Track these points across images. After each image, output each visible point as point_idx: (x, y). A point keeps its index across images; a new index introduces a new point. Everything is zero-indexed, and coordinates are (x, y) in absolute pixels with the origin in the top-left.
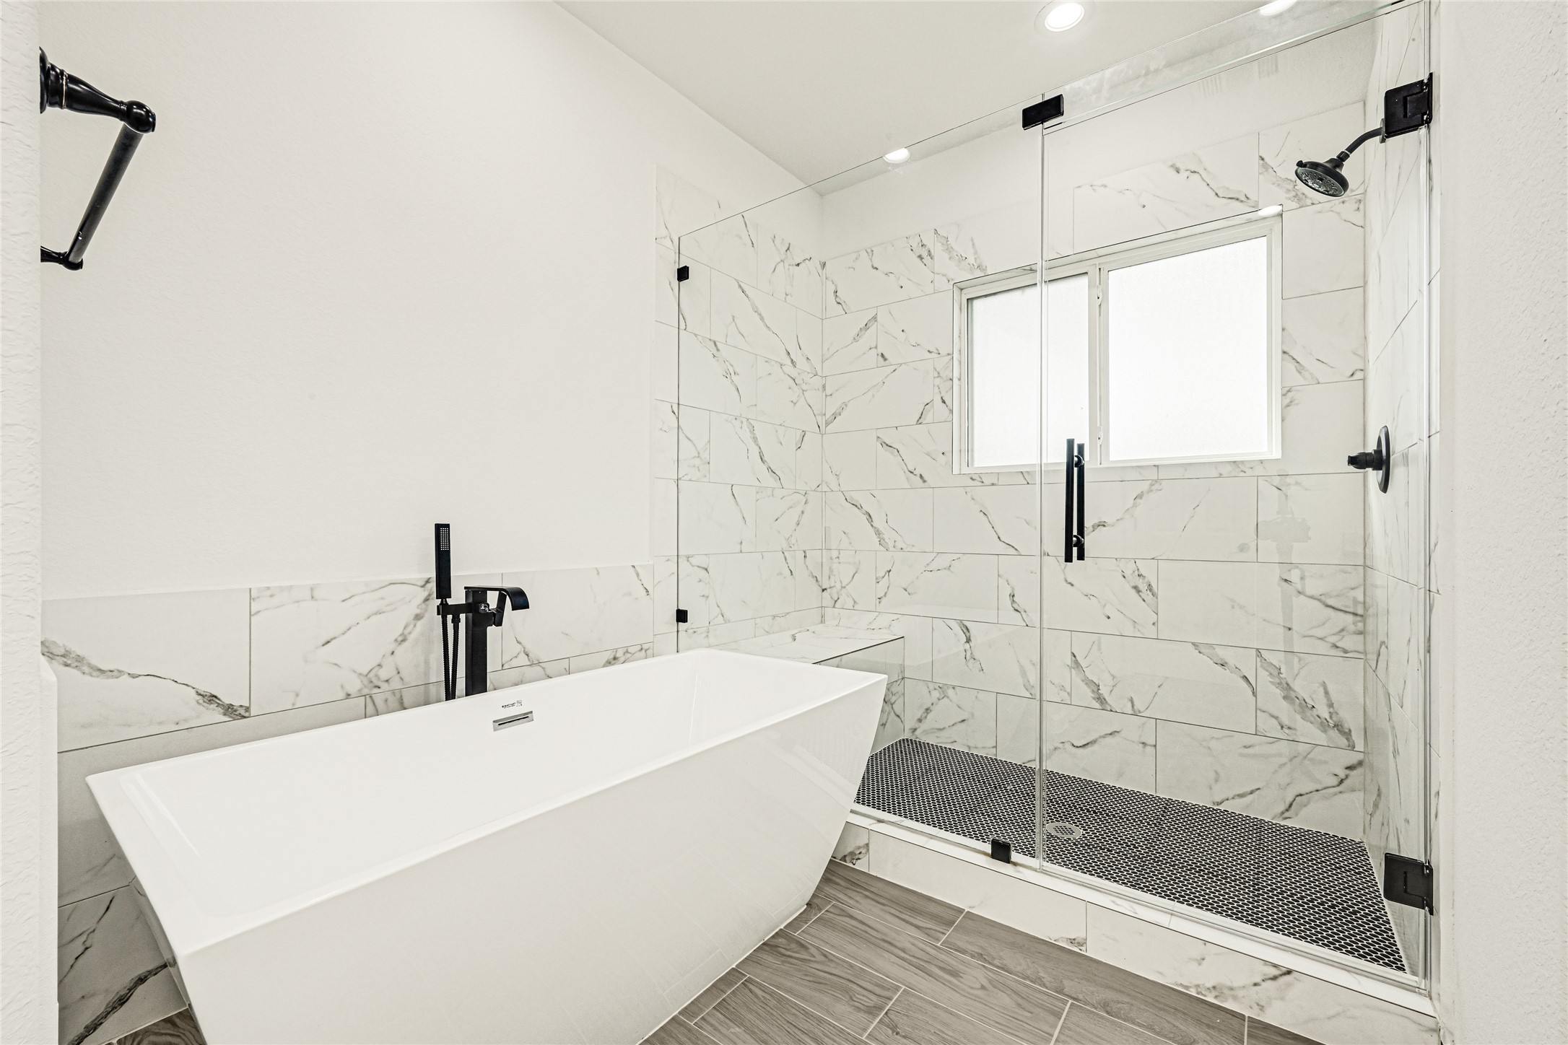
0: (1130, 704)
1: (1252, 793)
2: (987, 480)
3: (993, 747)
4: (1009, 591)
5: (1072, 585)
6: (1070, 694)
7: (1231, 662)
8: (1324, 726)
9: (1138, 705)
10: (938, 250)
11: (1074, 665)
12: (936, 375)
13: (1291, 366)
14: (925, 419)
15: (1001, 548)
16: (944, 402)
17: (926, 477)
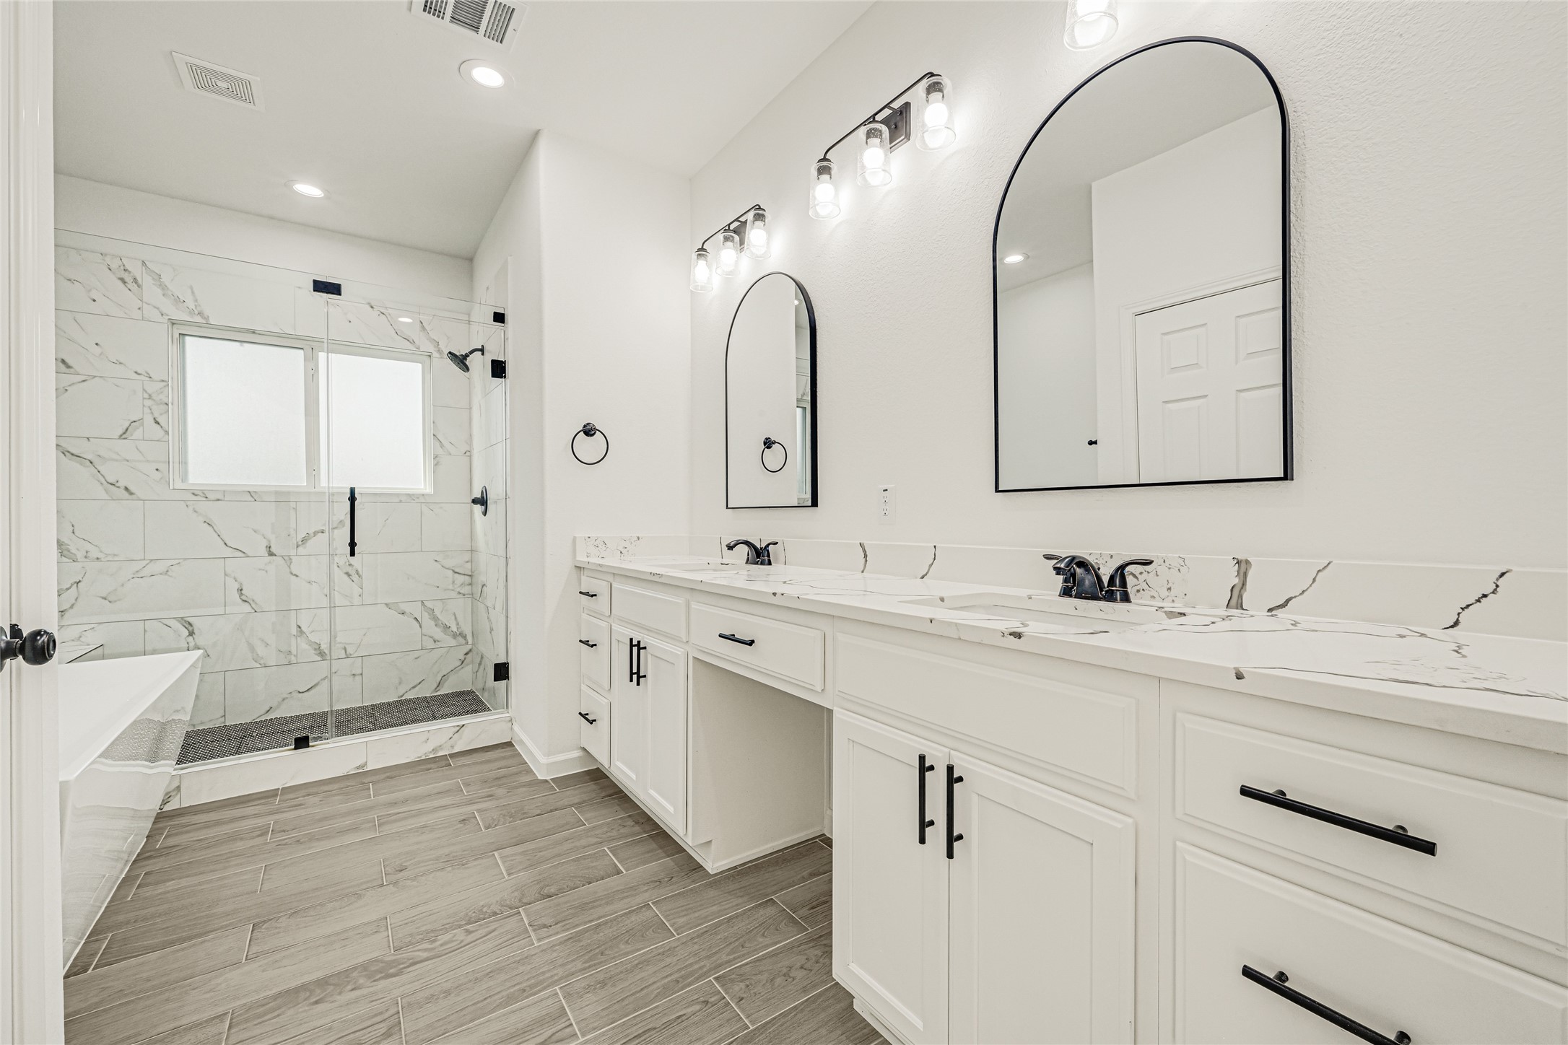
0: (344, 651)
1: (420, 683)
2: (211, 496)
3: (222, 717)
4: (236, 586)
5: (297, 576)
6: (296, 656)
7: (408, 610)
8: (455, 636)
9: (350, 650)
10: (147, 281)
11: (299, 634)
12: (146, 396)
13: (438, 443)
14: (132, 435)
15: (228, 552)
16: (157, 423)
17: (132, 488)
